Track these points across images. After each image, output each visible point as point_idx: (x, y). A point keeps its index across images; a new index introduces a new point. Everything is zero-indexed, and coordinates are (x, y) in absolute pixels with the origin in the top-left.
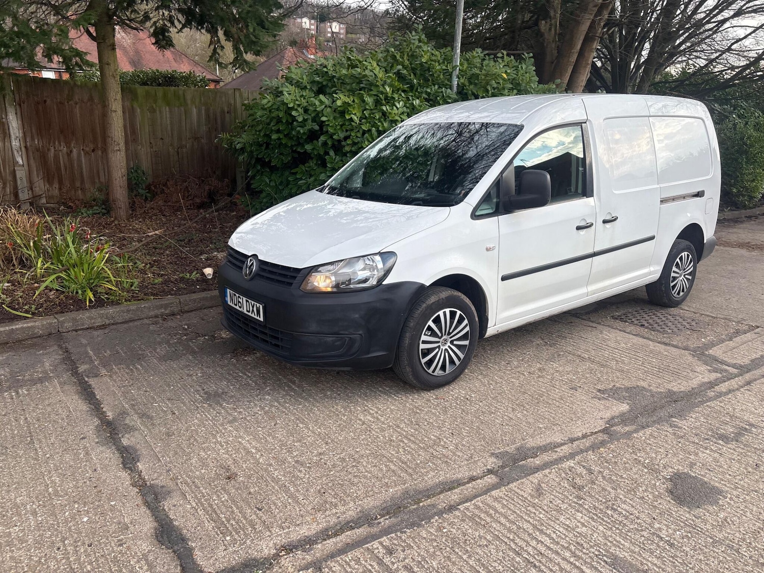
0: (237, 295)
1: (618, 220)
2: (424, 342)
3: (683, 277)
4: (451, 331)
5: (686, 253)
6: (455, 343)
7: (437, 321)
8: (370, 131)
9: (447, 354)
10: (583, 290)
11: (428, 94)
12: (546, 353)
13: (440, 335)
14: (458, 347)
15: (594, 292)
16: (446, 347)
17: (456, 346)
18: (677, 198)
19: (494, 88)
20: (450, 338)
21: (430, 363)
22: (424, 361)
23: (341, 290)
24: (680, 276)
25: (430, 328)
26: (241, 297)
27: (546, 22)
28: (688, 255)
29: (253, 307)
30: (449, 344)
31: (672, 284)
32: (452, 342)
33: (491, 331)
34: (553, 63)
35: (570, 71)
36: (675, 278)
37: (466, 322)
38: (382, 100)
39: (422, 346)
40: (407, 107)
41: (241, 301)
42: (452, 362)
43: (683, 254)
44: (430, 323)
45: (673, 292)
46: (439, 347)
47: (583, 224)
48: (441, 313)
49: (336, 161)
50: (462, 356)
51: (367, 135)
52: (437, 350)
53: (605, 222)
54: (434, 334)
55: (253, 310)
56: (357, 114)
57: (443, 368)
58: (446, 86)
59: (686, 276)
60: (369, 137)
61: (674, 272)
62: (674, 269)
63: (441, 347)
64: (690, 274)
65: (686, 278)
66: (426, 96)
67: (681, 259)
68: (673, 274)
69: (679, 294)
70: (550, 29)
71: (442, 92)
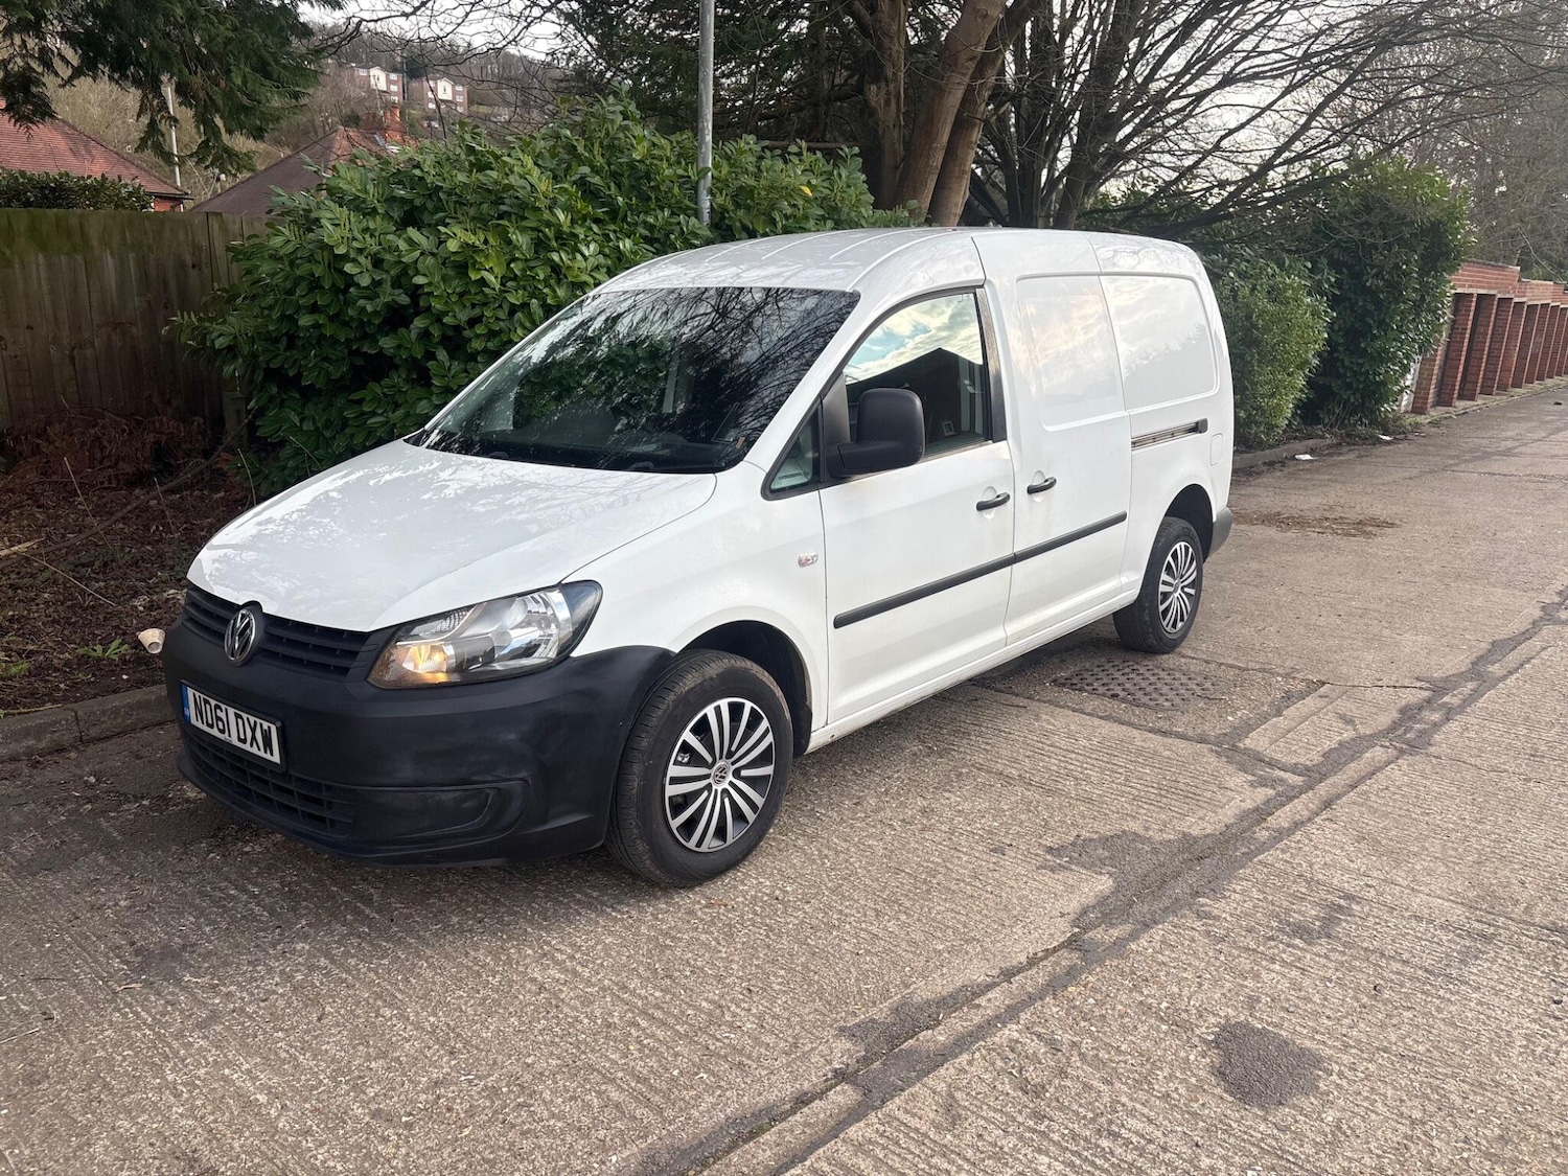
0: (213, 702)
1: (1056, 486)
2: (675, 781)
3: (1179, 591)
4: (733, 749)
5: (1183, 544)
6: (744, 773)
7: (702, 729)
8: (525, 306)
9: (727, 801)
10: (997, 634)
11: (651, 227)
12: (933, 770)
13: (709, 759)
14: (749, 781)
15: (1019, 636)
16: (725, 785)
17: (746, 780)
18: (1161, 436)
19: (787, 217)
20: (733, 764)
21: (689, 826)
22: (675, 823)
23: (472, 675)
24: (1175, 591)
25: (686, 748)
26: (223, 707)
27: (879, 88)
28: (1187, 548)
29: (253, 730)
30: (730, 778)
31: (1162, 608)
32: (736, 774)
33: (818, 737)
34: (897, 168)
35: (931, 185)
36: (1166, 595)
37: (765, 724)
38: (549, 240)
39: (671, 790)
40: (605, 255)
41: (222, 715)
42: (739, 816)
43: (1177, 546)
44: (688, 736)
45: (1165, 624)
46: (709, 787)
47: (989, 497)
48: (709, 711)
49: (453, 372)
50: (759, 801)
51: (519, 315)
52: (706, 794)
53: (1032, 490)
54: (695, 759)
55: (254, 738)
56: (496, 270)
57: (721, 832)
58: (685, 210)
59: (1186, 590)
60: (523, 319)
61: (1165, 583)
62: (1164, 577)
63: (714, 787)
64: (1192, 585)
65: (1187, 594)
66: (647, 233)
67: (1175, 556)
68: (1162, 588)
69: (1174, 626)
70: (887, 102)
71: (679, 223)
